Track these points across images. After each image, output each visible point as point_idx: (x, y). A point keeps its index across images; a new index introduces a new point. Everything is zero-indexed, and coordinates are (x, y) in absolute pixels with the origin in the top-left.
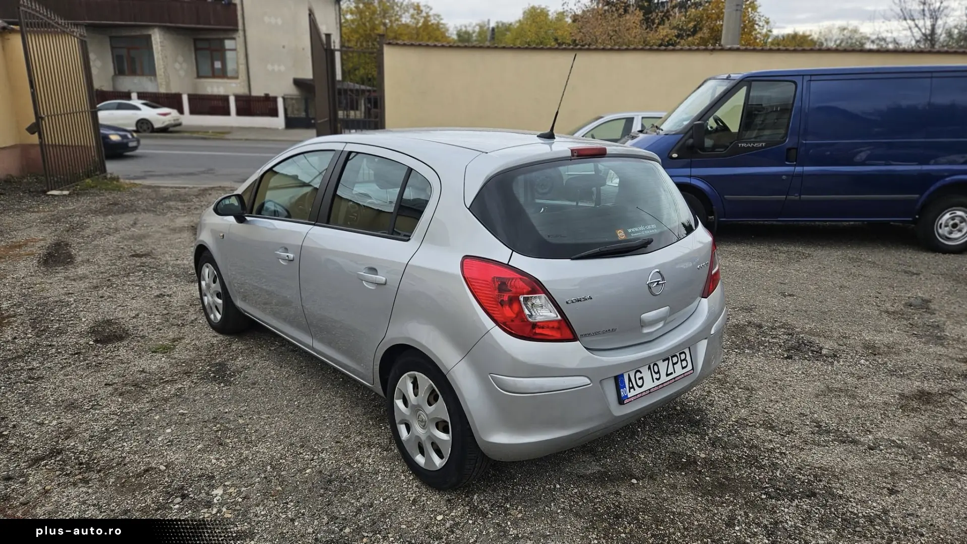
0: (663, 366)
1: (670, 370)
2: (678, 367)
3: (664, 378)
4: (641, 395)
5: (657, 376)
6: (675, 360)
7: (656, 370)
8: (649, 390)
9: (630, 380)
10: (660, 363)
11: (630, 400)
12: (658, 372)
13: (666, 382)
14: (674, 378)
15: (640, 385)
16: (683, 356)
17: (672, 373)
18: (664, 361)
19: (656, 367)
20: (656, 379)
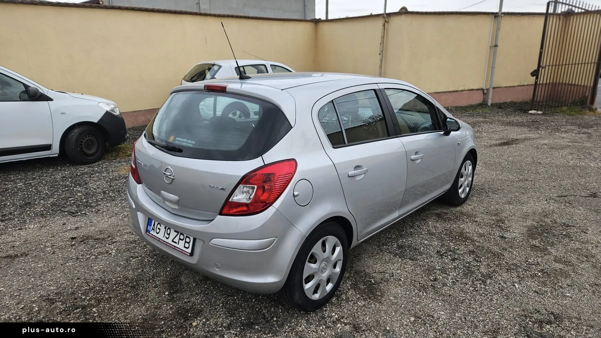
0: (173, 234)
1: (175, 240)
2: (182, 243)
3: (170, 241)
4: (154, 237)
5: (167, 236)
6: (182, 237)
7: (168, 232)
8: (159, 239)
9: (154, 225)
10: (172, 231)
11: (149, 234)
12: (169, 234)
13: (169, 244)
14: (175, 247)
15: (158, 232)
16: (188, 240)
17: (176, 243)
18: (175, 231)
19: (169, 230)
20: (166, 237)
